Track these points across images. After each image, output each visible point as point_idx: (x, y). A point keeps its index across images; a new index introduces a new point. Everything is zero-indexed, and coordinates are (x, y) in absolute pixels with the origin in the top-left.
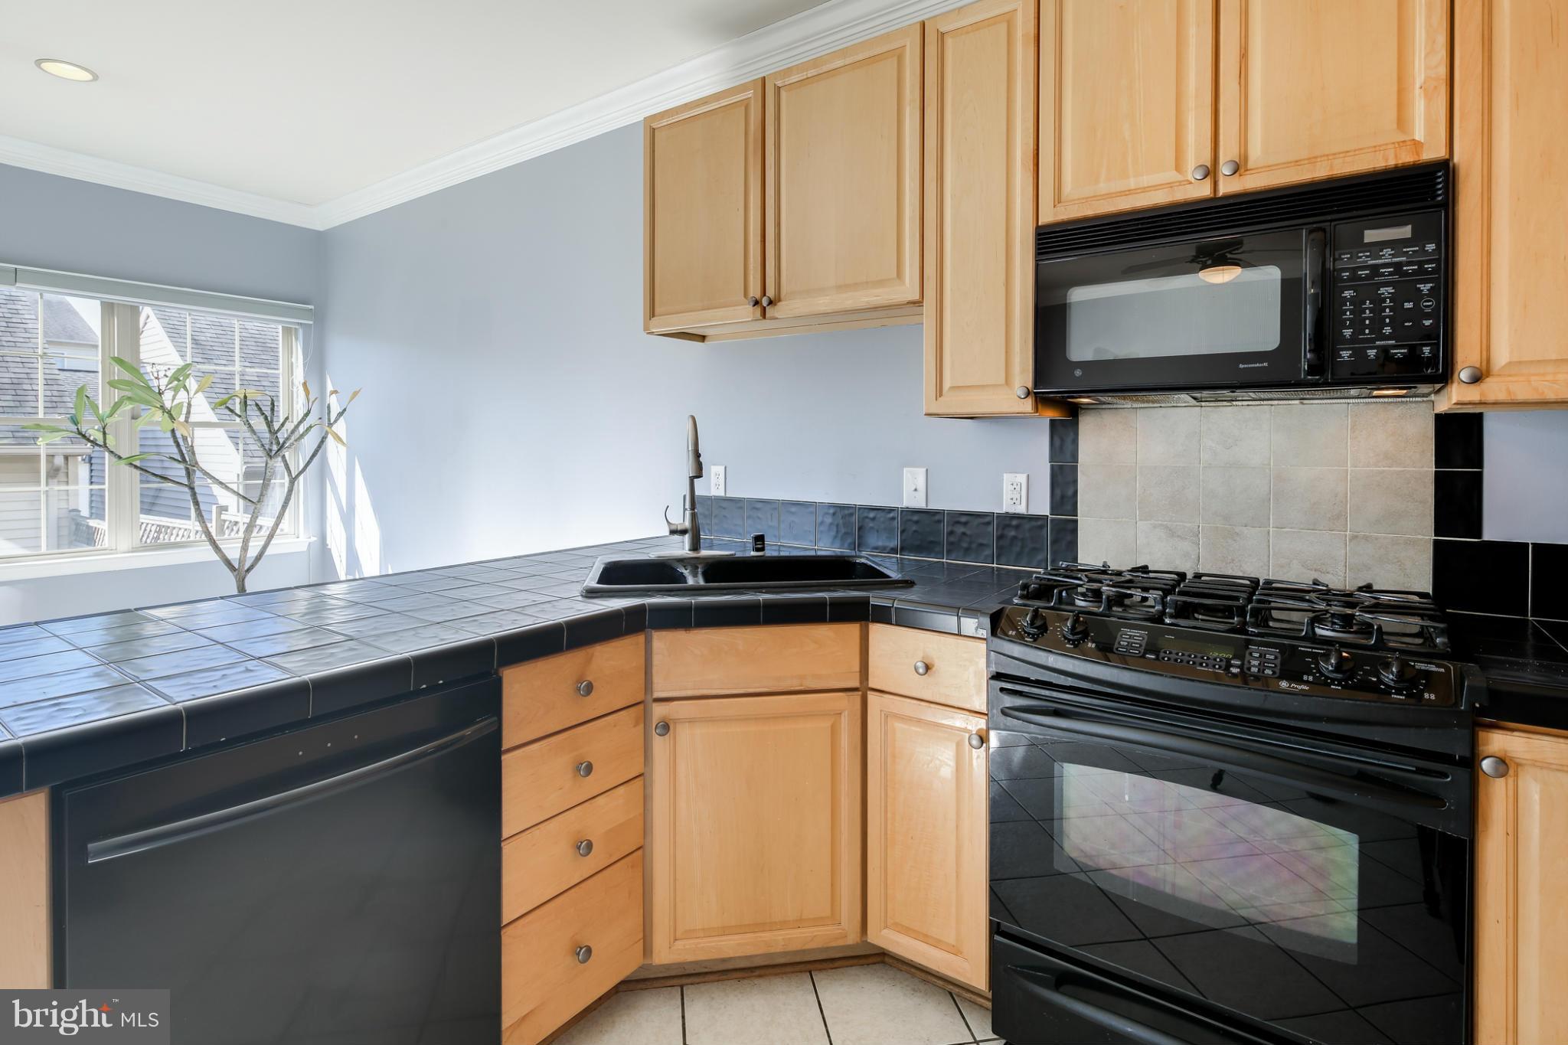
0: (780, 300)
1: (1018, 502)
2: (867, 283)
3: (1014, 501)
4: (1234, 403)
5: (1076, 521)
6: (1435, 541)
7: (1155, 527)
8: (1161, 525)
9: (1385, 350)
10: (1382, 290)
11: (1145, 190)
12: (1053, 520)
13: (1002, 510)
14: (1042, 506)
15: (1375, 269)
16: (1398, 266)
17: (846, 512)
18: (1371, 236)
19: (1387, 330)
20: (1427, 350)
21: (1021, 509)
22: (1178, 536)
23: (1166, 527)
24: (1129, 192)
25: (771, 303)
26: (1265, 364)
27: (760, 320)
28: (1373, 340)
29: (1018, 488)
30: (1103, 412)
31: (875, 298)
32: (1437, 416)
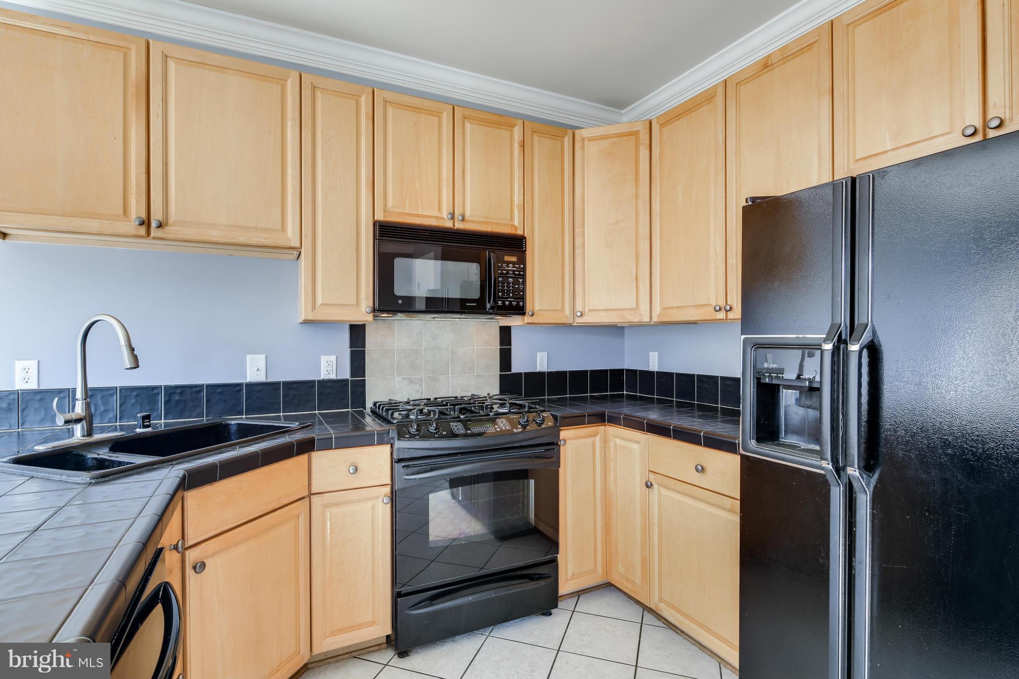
0: (167, 225)
1: (331, 373)
2: (256, 228)
3: (329, 372)
4: (436, 319)
5: (364, 380)
6: (500, 374)
7: (404, 379)
8: (407, 378)
9: (511, 302)
10: (510, 279)
11: (426, 217)
12: (351, 380)
13: (321, 377)
14: (346, 374)
15: (508, 271)
16: (514, 271)
17: (194, 390)
18: (507, 258)
19: (511, 295)
20: (521, 303)
21: (333, 376)
22: (414, 383)
23: (408, 378)
24: (419, 216)
25: (160, 226)
26: (475, 304)
27: (145, 237)
28: (507, 298)
29: (331, 364)
30: (378, 321)
31: (263, 240)
32: (500, 327)
